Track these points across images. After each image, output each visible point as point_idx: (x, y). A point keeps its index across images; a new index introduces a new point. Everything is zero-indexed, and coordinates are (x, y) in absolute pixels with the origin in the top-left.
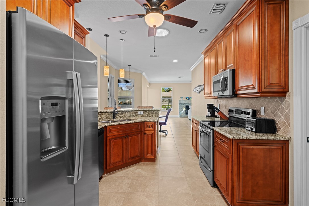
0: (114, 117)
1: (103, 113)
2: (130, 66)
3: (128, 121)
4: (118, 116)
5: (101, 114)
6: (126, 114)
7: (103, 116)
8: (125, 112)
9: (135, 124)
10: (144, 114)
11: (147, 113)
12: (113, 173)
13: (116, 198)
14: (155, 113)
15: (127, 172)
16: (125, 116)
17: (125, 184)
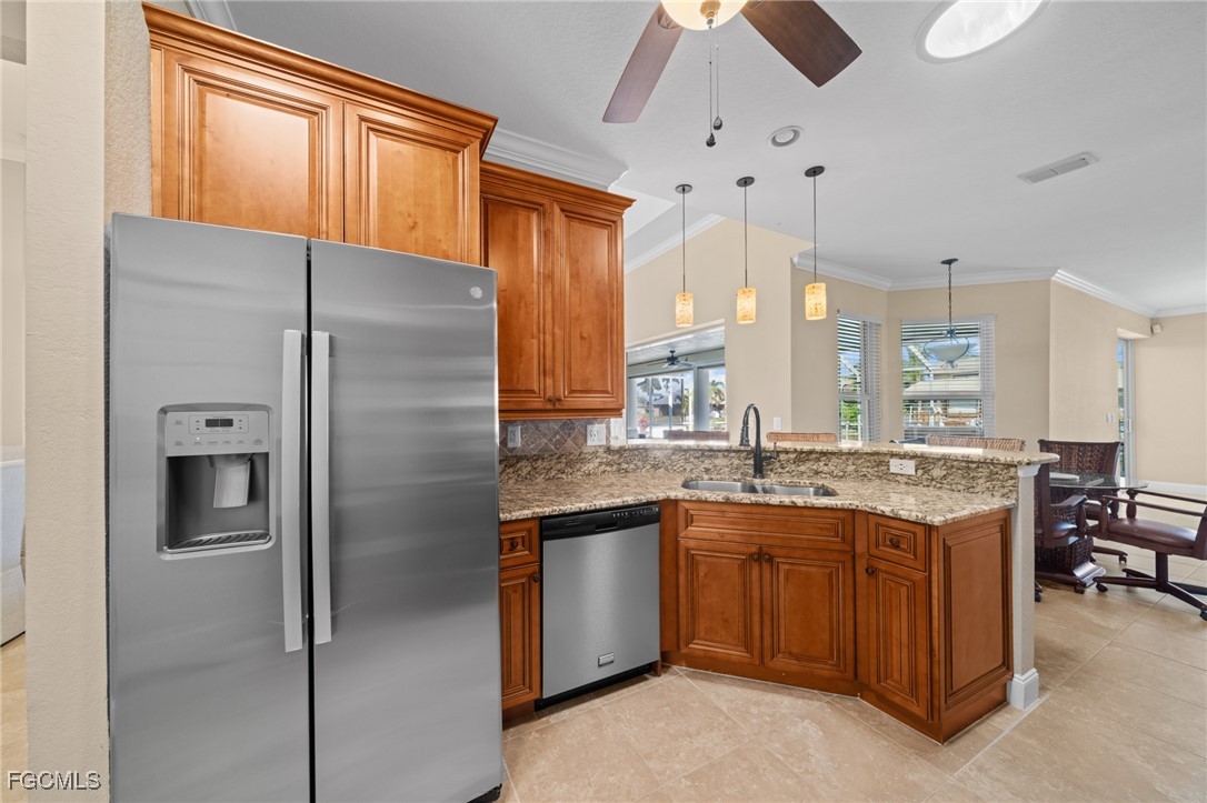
0: (759, 470)
1: (719, 451)
2: (949, 262)
3: (816, 494)
4: (783, 468)
5: (711, 456)
6: (821, 464)
7: (720, 461)
8: (814, 456)
9: (814, 513)
10: (920, 472)
11: (937, 472)
12: (708, 678)
13: (611, 779)
14: (990, 478)
15: (757, 704)
16: (817, 473)
17: (697, 749)
